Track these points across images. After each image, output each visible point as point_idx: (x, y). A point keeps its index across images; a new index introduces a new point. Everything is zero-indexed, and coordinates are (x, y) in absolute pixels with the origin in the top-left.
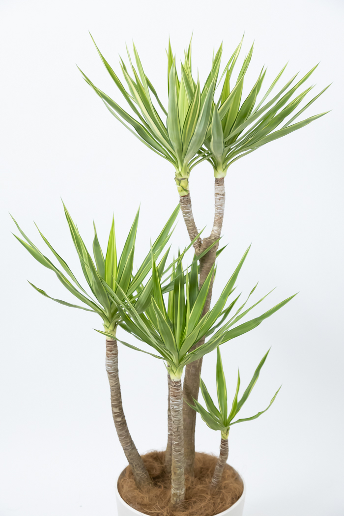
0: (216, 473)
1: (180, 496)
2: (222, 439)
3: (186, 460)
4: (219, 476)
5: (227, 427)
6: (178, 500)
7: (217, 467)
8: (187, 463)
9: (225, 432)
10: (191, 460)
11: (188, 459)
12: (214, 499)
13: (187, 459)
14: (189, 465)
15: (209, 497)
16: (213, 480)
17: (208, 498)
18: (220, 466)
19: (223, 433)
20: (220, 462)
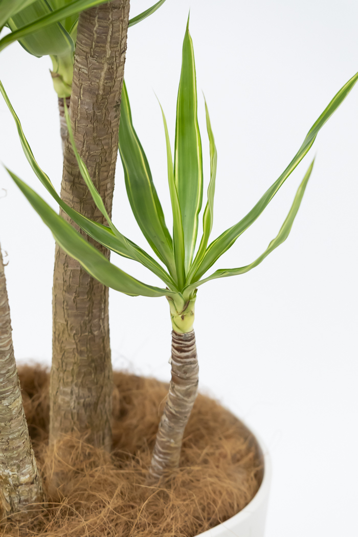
0: (161, 438)
1: (16, 486)
2: (174, 332)
3: (76, 390)
4: (169, 448)
5: (186, 294)
6: (16, 501)
7: (164, 418)
8: (78, 397)
9: (180, 309)
10: (90, 390)
11: (82, 385)
12: (132, 511)
13: (76, 385)
14: (86, 406)
15: (113, 503)
16: (156, 460)
17: (110, 507)
18: (172, 417)
19: (175, 313)
20: (170, 404)
